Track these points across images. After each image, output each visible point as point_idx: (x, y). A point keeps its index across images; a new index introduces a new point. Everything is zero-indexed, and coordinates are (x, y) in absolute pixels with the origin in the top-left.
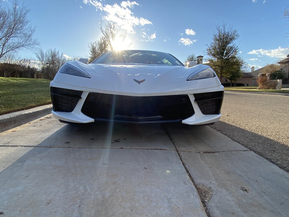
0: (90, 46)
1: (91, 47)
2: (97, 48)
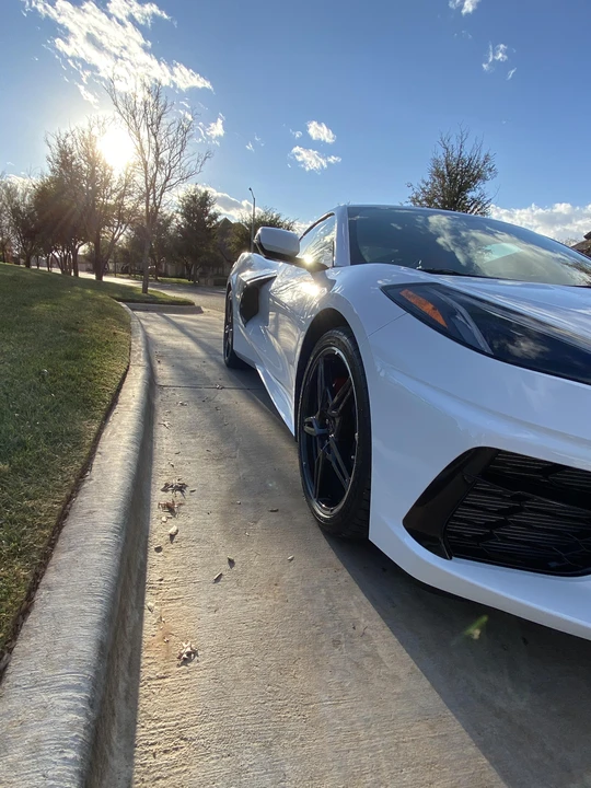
1: (57, 146)
2: (77, 152)
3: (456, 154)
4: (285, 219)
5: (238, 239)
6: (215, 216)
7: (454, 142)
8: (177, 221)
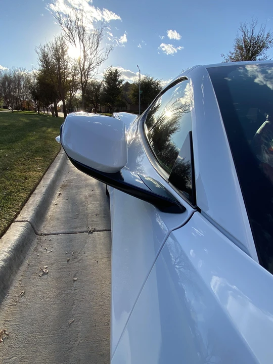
0: (39, 51)
1: (41, 53)
2: (51, 54)
3: (249, 35)
4: (155, 79)
5: (133, 92)
6: (121, 82)
7: (249, 28)
8: (103, 86)
